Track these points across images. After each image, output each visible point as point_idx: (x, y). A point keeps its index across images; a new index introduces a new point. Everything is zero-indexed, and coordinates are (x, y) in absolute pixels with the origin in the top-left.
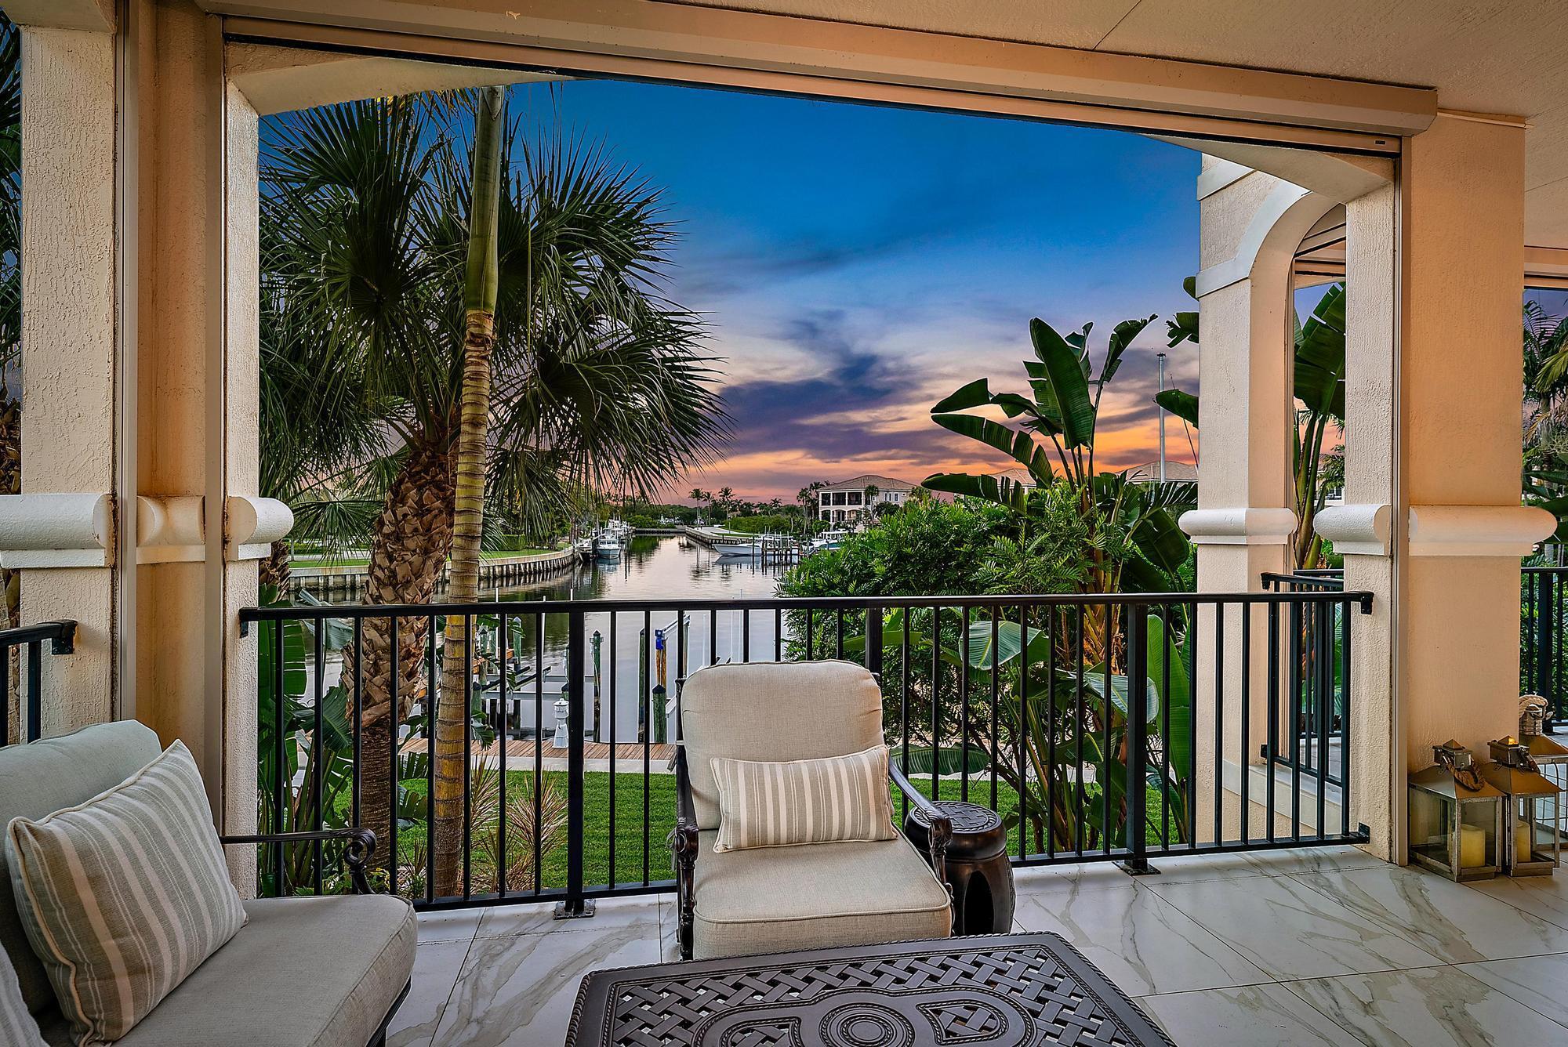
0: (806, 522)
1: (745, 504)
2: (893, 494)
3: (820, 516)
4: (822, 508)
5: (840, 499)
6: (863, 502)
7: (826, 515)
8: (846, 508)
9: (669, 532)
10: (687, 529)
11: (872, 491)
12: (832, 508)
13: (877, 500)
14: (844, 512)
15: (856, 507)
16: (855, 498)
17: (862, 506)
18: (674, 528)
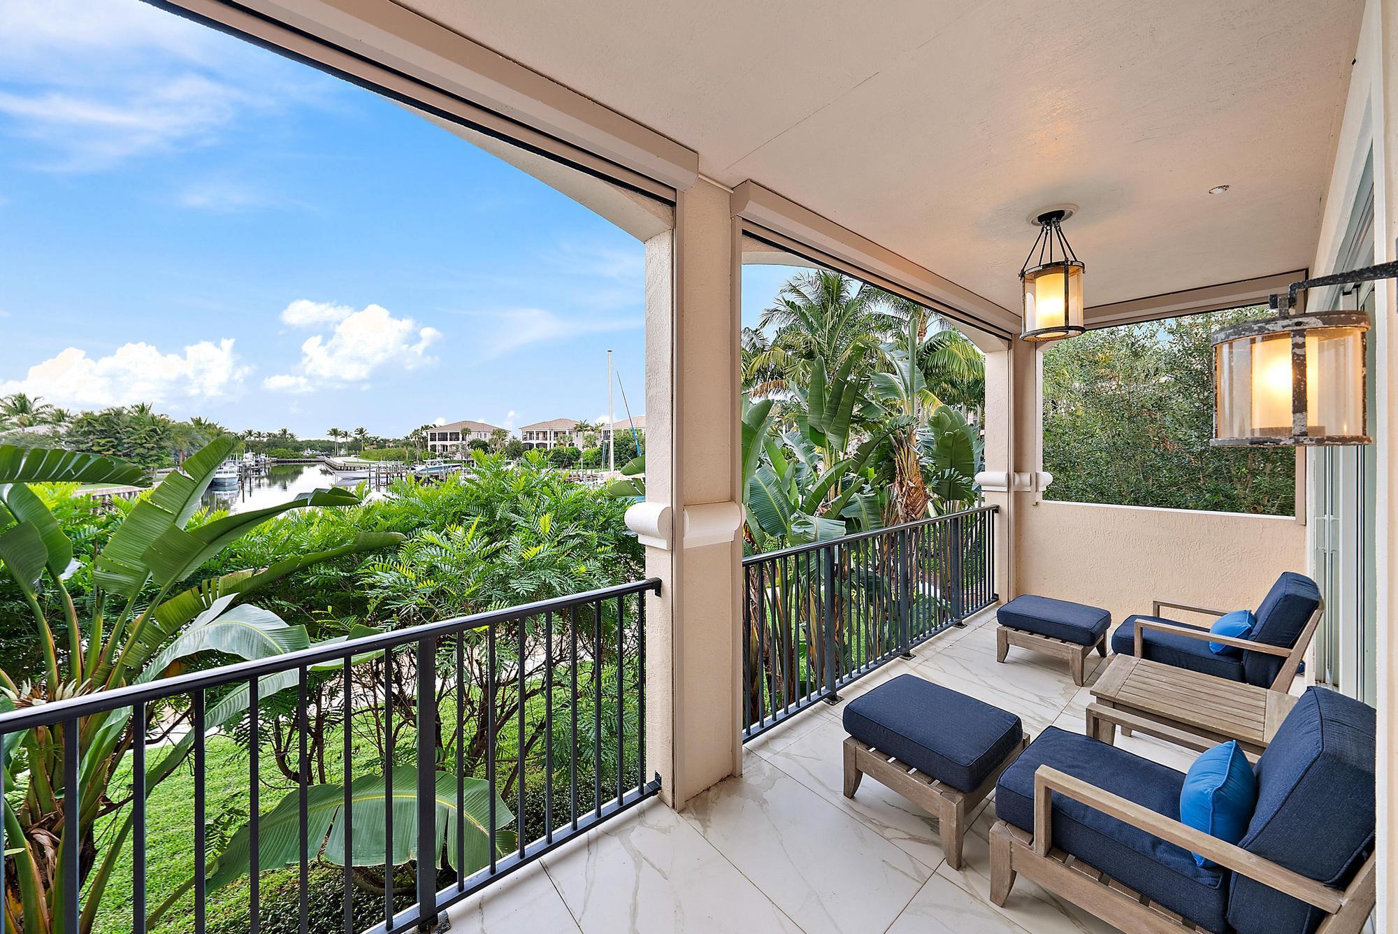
0: (418, 452)
1: (382, 440)
2: (483, 434)
3: (429, 448)
4: (430, 443)
5: (443, 437)
6: (461, 439)
7: (433, 448)
8: (448, 443)
9: (311, 462)
10: (326, 459)
11: (466, 432)
12: (438, 443)
13: (469, 438)
14: (447, 446)
15: (455, 443)
16: (455, 436)
17: (460, 442)
18: (314, 458)
